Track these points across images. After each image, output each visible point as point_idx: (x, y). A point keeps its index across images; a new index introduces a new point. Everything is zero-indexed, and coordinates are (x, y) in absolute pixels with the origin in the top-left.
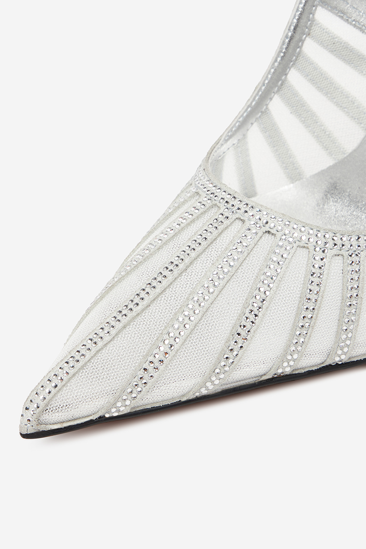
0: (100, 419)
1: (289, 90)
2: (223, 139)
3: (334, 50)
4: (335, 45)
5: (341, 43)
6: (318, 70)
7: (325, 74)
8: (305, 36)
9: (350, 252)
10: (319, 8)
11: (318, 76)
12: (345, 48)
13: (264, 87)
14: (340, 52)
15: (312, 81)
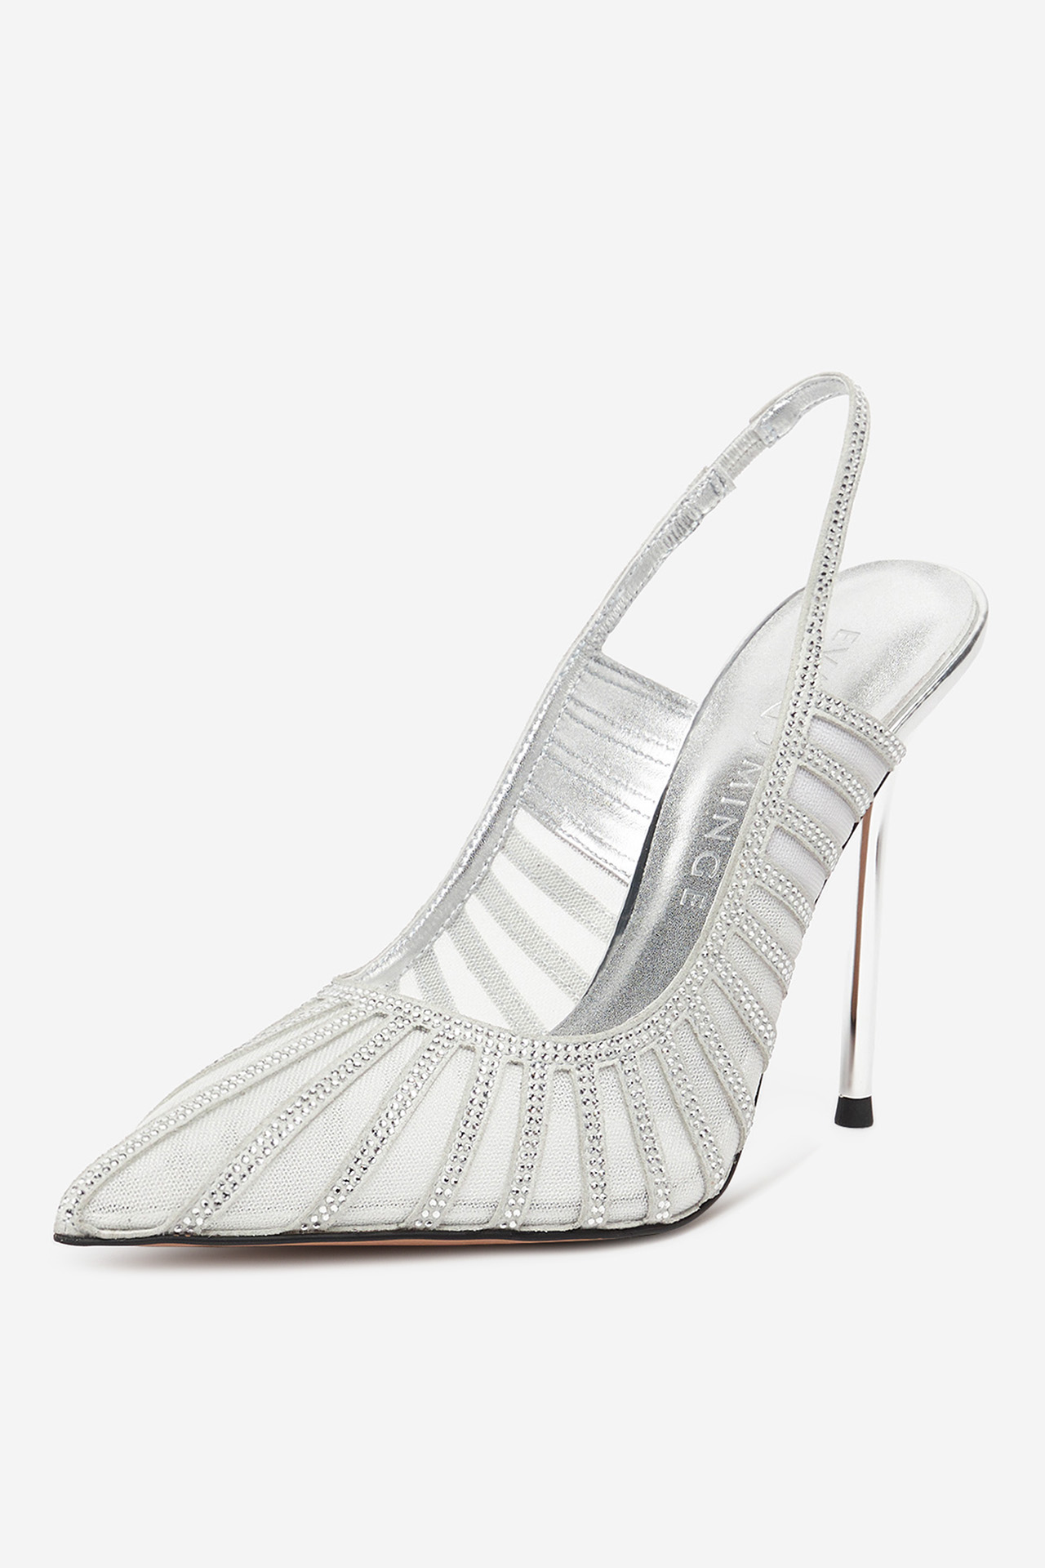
0: (167, 1237)
1: (467, 928)
2: (363, 970)
3: (538, 876)
4: (539, 868)
5: (550, 866)
6: (513, 906)
7: (522, 913)
8: (497, 849)
9: (532, 1062)
10: (522, 811)
11: (513, 913)
12: (554, 875)
13: (430, 913)
14: (547, 880)
15: (502, 920)
